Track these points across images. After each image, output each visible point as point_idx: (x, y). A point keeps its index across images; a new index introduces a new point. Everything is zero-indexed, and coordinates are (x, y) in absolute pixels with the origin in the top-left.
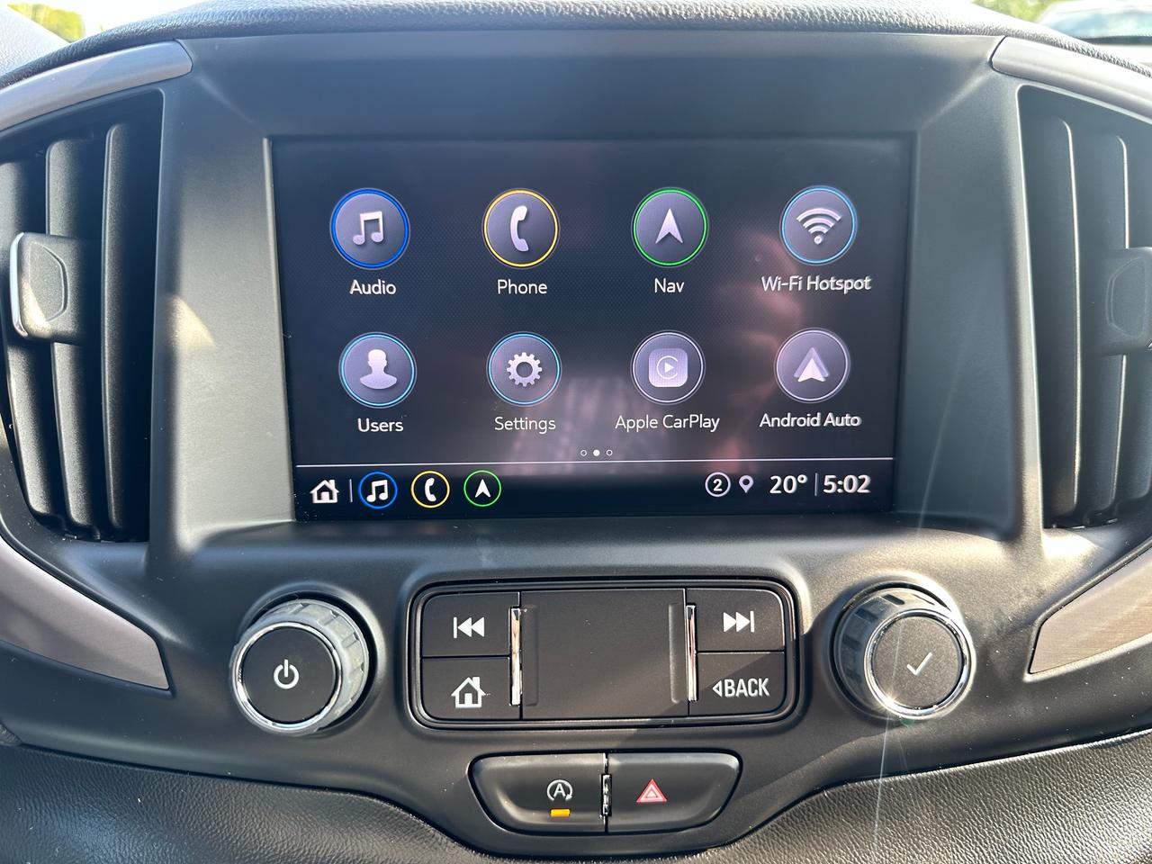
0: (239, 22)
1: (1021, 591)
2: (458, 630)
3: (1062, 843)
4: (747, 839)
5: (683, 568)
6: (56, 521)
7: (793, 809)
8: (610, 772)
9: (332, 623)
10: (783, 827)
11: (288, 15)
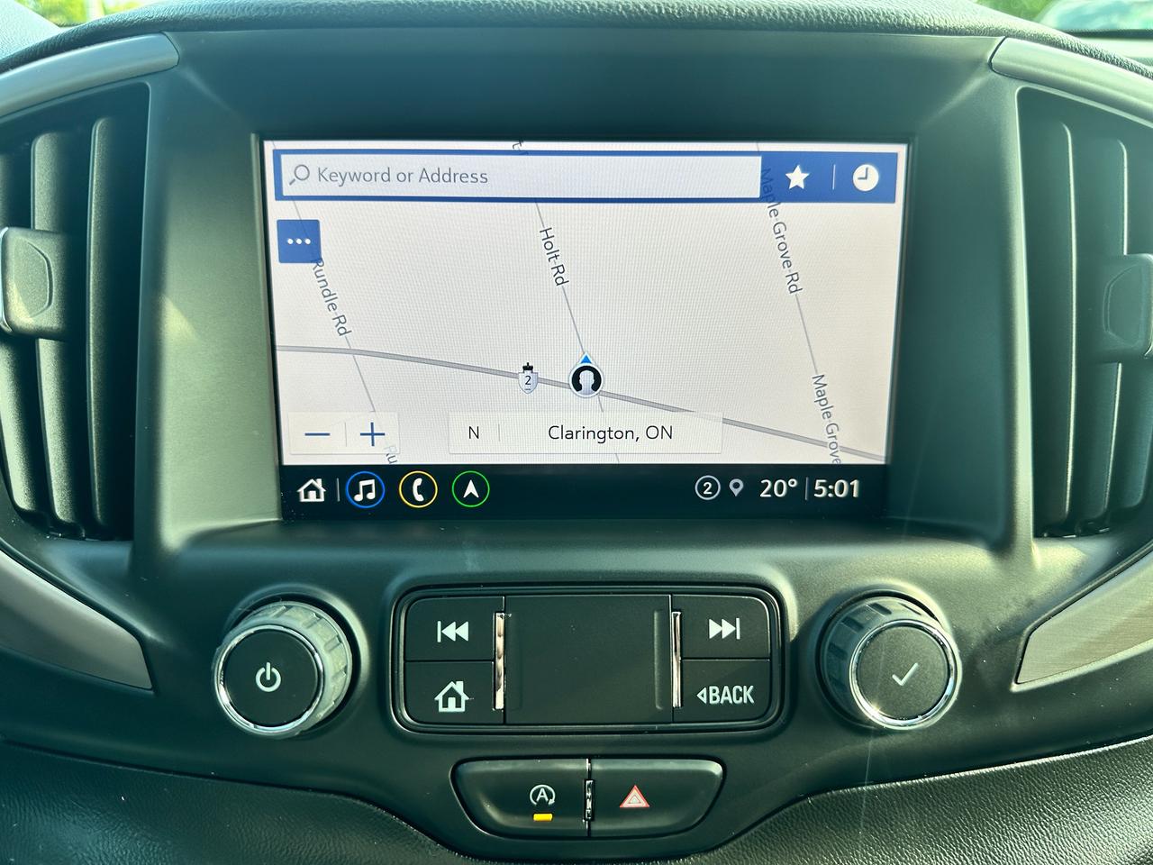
0: (224, 15)
1: (1010, 601)
2: (442, 634)
3: (1047, 852)
4: (730, 845)
5: (669, 574)
6: (40, 519)
7: (776, 816)
8: (593, 777)
9: (315, 626)
10: (767, 833)
11: (274, 9)
